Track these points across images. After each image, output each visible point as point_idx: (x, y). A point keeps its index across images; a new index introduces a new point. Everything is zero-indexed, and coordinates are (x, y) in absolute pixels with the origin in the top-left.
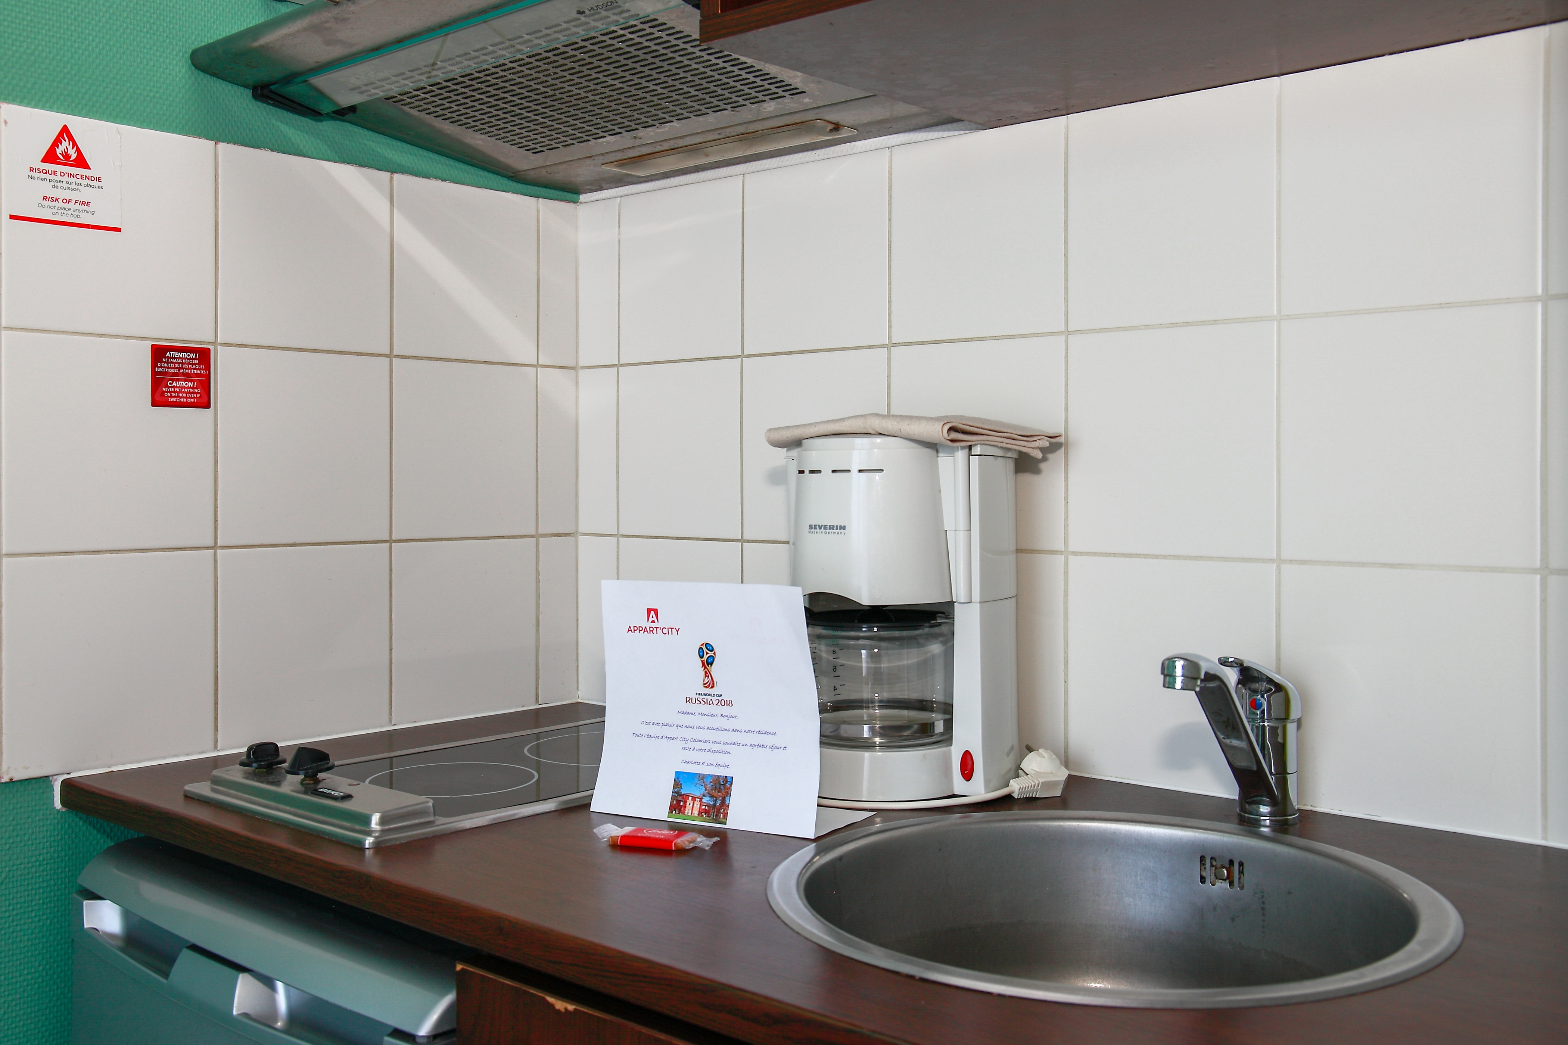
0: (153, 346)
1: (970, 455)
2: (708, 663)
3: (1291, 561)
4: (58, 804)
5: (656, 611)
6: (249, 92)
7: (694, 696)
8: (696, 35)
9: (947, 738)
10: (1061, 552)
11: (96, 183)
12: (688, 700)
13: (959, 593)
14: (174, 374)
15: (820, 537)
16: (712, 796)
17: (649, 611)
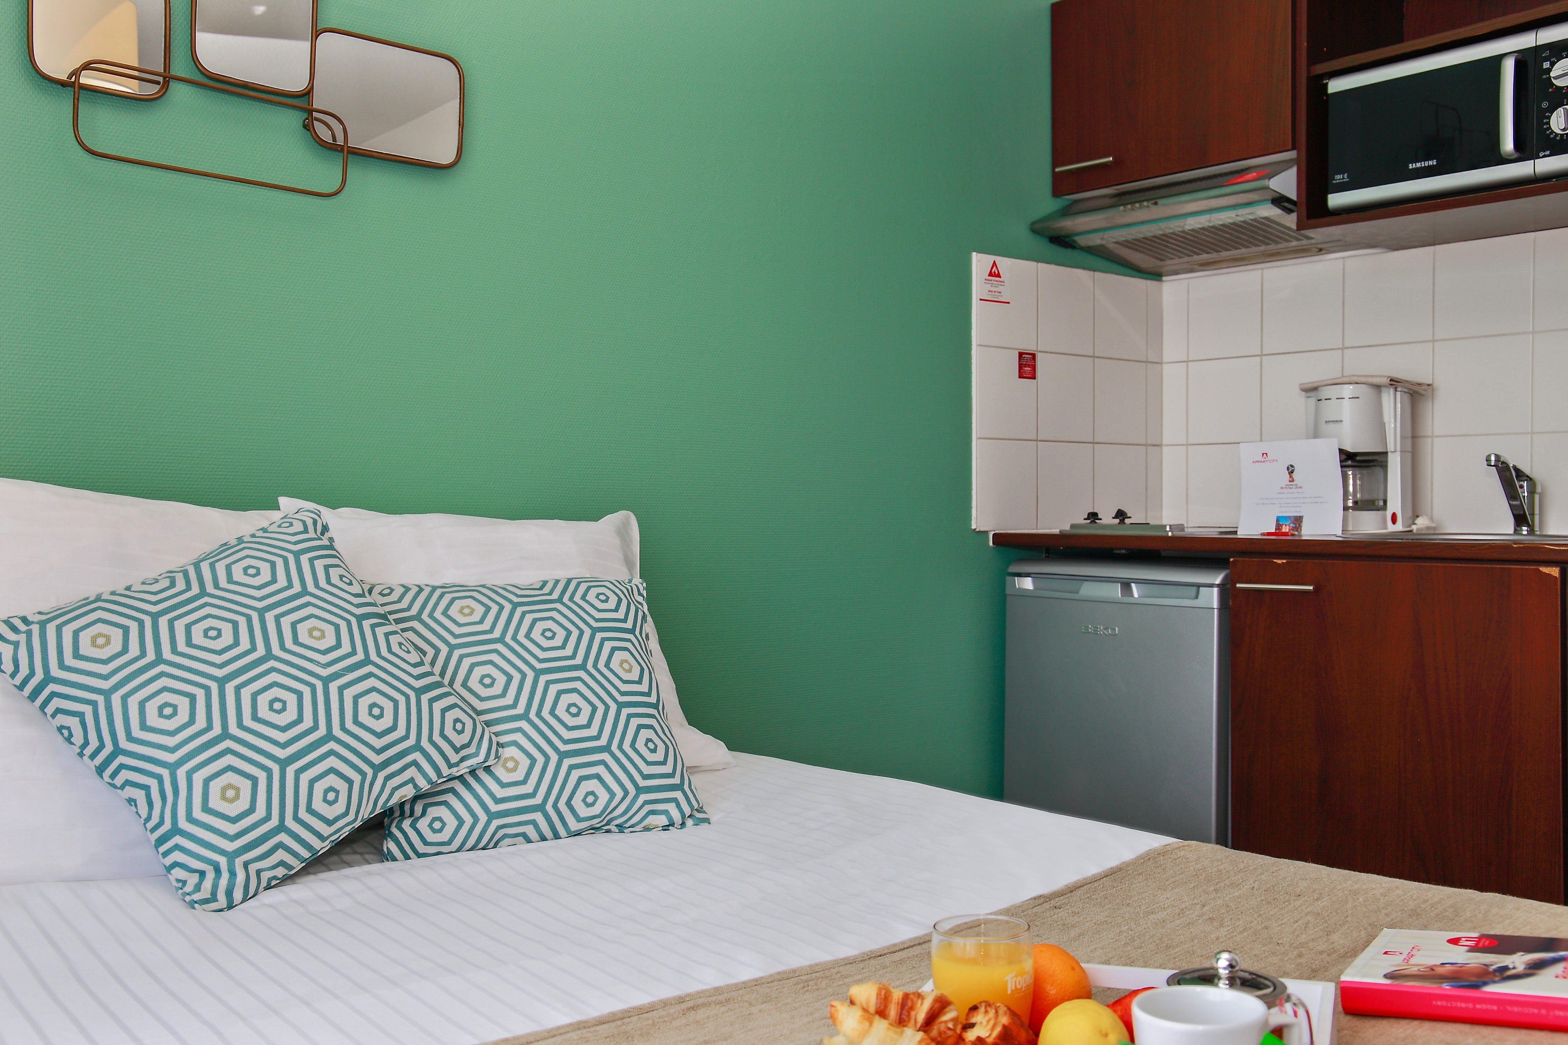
0: (1019, 352)
1: (1396, 391)
2: (1291, 473)
3: (1537, 433)
4: (991, 544)
5: (1266, 454)
6: (1048, 240)
7: (1284, 486)
8: (1295, 227)
9: (1384, 507)
10: (1429, 437)
11: (1003, 284)
12: (1282, 488)
13: (1390, 447)
14: (1025, 364)
15: (1331, 425)
16: (1294, 523)
17: (1263, 454)
